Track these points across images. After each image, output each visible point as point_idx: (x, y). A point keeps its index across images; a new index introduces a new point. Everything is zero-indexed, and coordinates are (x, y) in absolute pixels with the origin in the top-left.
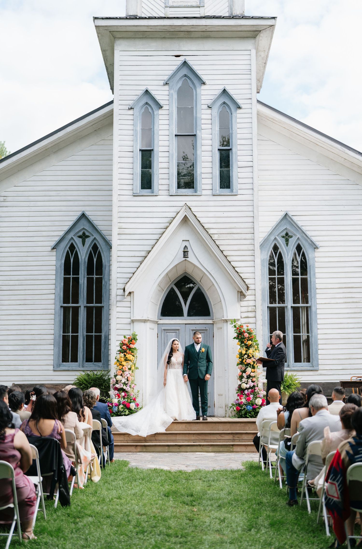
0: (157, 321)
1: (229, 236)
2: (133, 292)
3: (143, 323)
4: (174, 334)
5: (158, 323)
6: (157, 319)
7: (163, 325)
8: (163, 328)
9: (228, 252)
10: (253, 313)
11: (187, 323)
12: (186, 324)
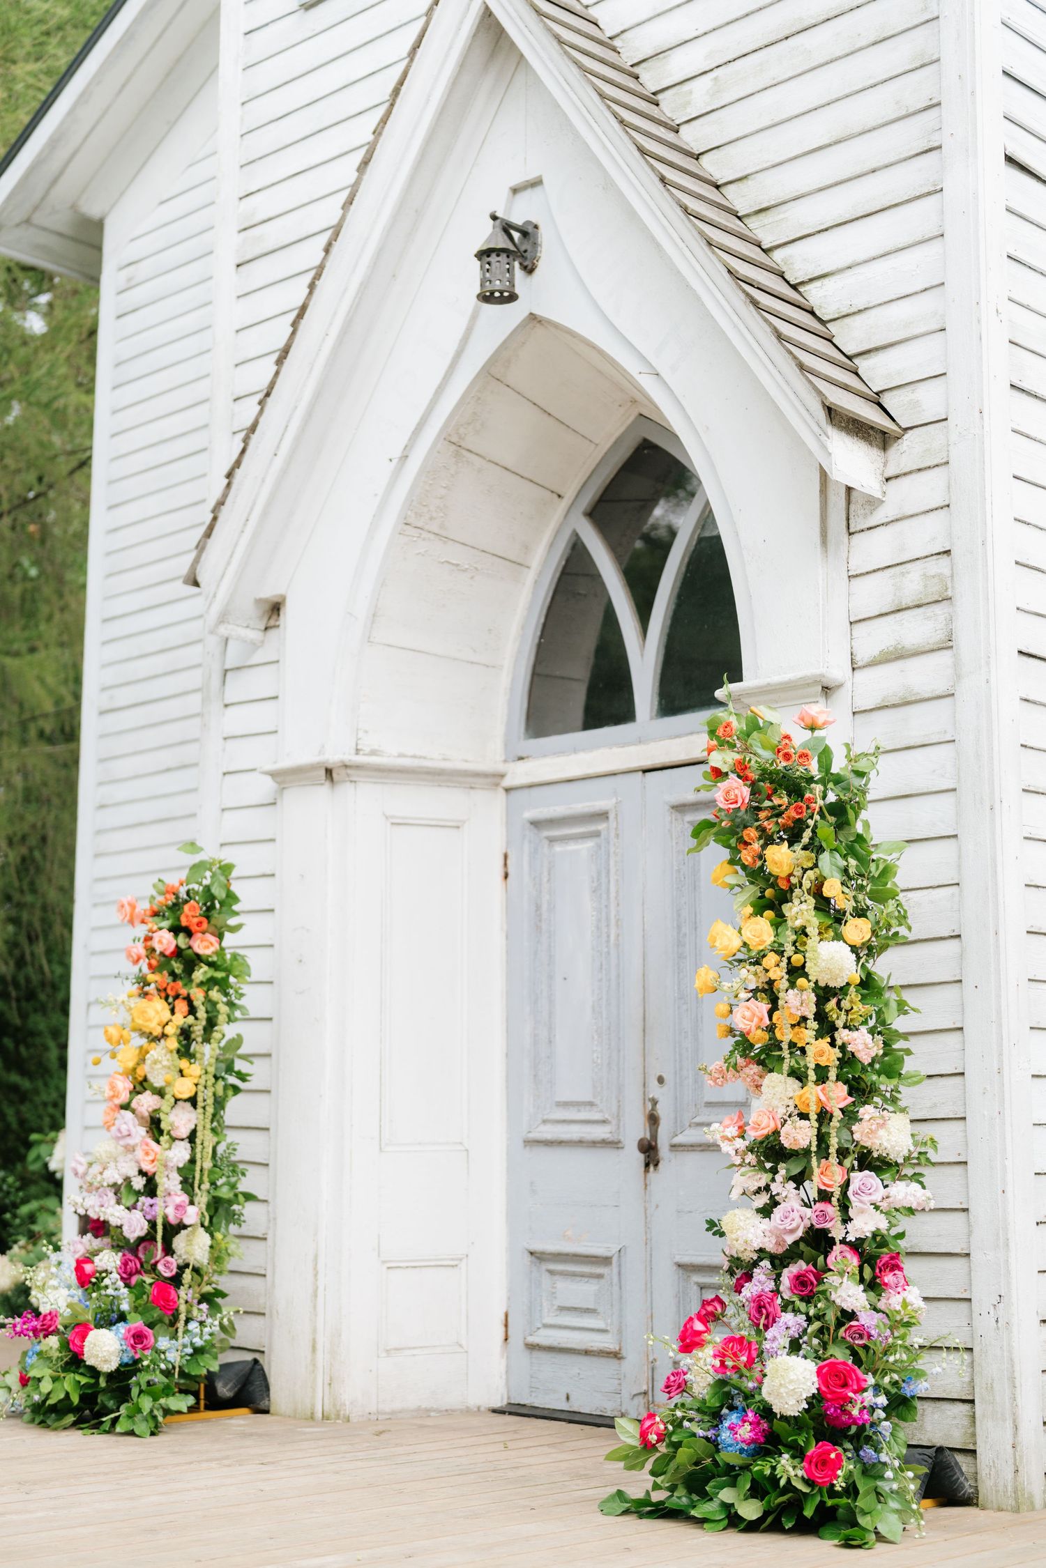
0: (501, 768)
1: (778, 62)
2: (284, 598)
3: (324, 790)
4: (590, 844)
5: (507, 782)
6: (500, 756)
7: (535, 791)
8: (530, 814)
9: (769, 178)
10: (937, 609)
11: (648, 763)
12: (645, 771)
